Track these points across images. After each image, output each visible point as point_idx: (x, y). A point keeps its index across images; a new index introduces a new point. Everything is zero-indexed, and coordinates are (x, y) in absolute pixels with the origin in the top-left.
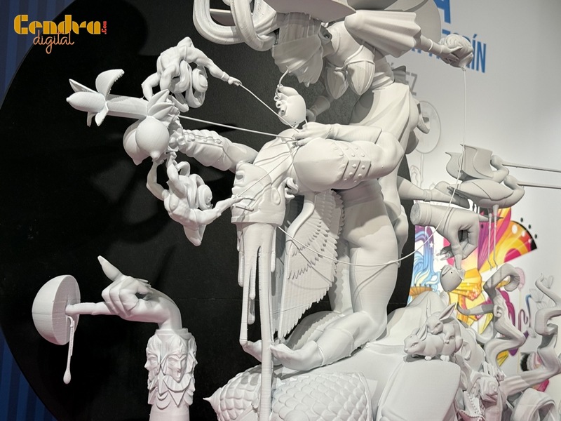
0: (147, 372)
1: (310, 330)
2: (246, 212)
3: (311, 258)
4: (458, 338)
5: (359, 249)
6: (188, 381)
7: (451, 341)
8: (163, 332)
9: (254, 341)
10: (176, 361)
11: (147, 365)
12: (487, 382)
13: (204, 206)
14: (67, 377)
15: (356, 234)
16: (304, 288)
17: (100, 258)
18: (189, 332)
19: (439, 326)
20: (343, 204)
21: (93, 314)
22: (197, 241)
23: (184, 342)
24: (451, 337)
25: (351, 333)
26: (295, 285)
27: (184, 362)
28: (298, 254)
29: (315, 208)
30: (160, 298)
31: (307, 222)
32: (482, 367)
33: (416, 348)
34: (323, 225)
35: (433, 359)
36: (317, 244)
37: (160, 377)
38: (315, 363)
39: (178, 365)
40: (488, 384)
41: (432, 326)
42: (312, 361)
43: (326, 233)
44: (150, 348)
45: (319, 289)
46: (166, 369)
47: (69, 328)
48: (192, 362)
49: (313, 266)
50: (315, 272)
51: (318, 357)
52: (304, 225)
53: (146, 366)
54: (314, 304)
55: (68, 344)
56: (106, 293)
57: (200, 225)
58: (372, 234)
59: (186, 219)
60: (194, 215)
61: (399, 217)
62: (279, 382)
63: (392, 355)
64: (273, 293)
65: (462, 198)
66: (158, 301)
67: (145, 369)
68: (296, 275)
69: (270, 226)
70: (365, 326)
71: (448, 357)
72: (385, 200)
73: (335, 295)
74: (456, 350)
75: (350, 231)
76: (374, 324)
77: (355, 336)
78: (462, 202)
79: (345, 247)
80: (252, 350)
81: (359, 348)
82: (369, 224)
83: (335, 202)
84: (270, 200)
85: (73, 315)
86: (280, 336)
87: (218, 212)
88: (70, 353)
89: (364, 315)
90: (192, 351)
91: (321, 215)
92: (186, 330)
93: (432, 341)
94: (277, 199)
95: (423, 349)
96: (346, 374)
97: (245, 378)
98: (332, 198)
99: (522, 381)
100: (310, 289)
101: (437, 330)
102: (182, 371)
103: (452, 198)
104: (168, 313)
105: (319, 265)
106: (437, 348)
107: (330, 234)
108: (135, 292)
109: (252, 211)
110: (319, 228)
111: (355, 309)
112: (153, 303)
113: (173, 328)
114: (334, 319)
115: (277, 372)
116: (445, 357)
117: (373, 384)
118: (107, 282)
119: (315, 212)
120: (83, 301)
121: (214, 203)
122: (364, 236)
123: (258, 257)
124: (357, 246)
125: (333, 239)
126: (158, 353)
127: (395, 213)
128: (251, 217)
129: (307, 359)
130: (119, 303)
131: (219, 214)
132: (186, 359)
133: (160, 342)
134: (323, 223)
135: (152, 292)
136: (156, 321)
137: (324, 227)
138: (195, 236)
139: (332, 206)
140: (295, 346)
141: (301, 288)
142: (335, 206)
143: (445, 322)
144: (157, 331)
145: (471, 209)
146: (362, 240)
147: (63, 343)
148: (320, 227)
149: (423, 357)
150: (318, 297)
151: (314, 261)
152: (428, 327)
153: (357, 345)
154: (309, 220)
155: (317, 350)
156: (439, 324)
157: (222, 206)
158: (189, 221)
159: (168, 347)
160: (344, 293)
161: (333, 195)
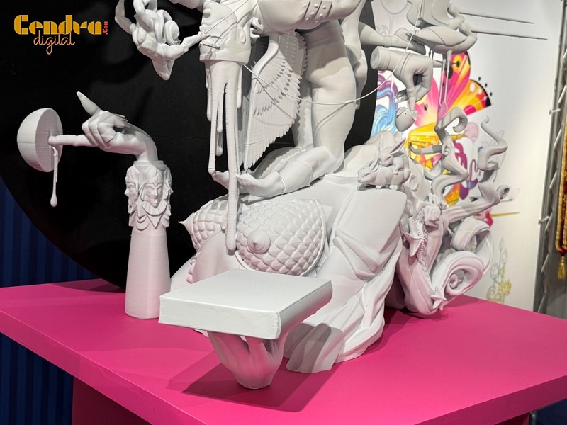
0: (127, 198)
1: (274, 163)
2: (213, 49)
3: (275, 96)
4: (406, 170)
5: (320, 89)
6: (165, 206)
7: (400, 173)
8: (140, 163)
9: (223, 171)
10: (153, 188)
11: (127, 192)
12: (430, 210)
13: (171, 41)
14: (54, 201)
15: (317, 74)
16: (268, 124)
17: (79, 93)
18: (164, 164)
19: (390, 159)
20: (306, 45)
21: (75, 144)
22: (166, 75)
23: (160, 172)
24: (399, 169)
25: (311, 165)
26: (259, 120)
27: (160, 190)
28: (263, 91)
29: (279, 48)
30: (136, 132)
31: (271, 62)
32: (428, 198)
33: (368, 178)
34: (287, 65)
35: (383, 188)
36: (281, 83)
37: (139, 203)
38: (277, 191)
39: (154, 193)
40: (431, 212)
41: (383, 159)
42: (274, 189)
43: (290, 73)
44: (129, 177)
45: (283, 125)
46: (143, 195)
47: (53, 157)
48: (167, 190)
49: (277, 104)
50: (278, 110)
51: (279, 185)
52: (268, 65)
53: (125, 193)
54: (278, 139)
55: (53, 172)
56: (85, 125)
57: (168, 59)
58: (332, 74)
59: (154, 53)
60: (162, 49)
61: (359, 60)
62: (244, 207)
63: (347, 185)
64: (240, 128)
65: (419, 44)
66: (135, 135)
67: (125, 195)
68: (261, 111)
69: (236, 64)
70: (324, 159)
71: (396, 187)
72: (346, 44)
73: (298, 133)
74: (404, 181)
75: (312, 72)
76: (332, 158)
77: (314, 168)
78: (419, 48)
79: (307, 87)
80: (220, 179)
81: (318, 179)
82: (329, 65)
83: (298, 43)
84: (235, 38)
85: (57, 146)
86: (246, 167)
87: (185, 47)
88: (55, 180)
89: (323, 149)
90: (168, 181)
91: (284, 55)
92: (162, 162)
93: (383, 172)
94: (242, 38)
95: (374, 179)
96: (305, 200)
97: (215, 204)
98: (296, 40)
99: (462, 210)
100: (274, 125)
101: (387, 162)
102: (158, 197)
103: (409, 44)
104: (144, 146)
105: (282, 103)
106: (387, 179)
107: (293, 74)
108: (112, 125)
109: (219, 48)
110: (283, 68)
111: (315, 144)
112: (130, 136)
113: (149, 159)
114: (296, 153)
115: (244, 199)
116: (394, 187)
117: (328, 210)
118: (87, 116)
119: (279, 52)
120: (65, 133)
121: (181, 39)
122: (325, 77)
123: (225, 93)
124: (319, 86)
125: (296, 79)
126: (136, 182)
127: (355, 58)
128: (218, 55)
129: (270, 187)
130: (98, 135)
131: (186, 50)
132: (162, 187)
133: (138, 172)
134: (286, 63)
135: (129, 126)
136: (134, 153)
137: (288, 67)
138: (163, 70)
139: (296, 47)
140: (261, 177)
141: (265, 123)
142: (298, 47)
143: (395, 155)
144: (135, 162)
145: (427, 54)
146: (323, 80)
147: (48, 170)
148: (284, 66)
149: (374, 187)
150: (281, 132)
151: (277, 99)
152: (379, 160)
153: (315, 176)
154: (273, 59)
155: (279, 179)
156: (389, 157)
157: (189, 42)
158: (156, 55)
159: (145, 176)
160: (306, 130)
161: (296, 36)
